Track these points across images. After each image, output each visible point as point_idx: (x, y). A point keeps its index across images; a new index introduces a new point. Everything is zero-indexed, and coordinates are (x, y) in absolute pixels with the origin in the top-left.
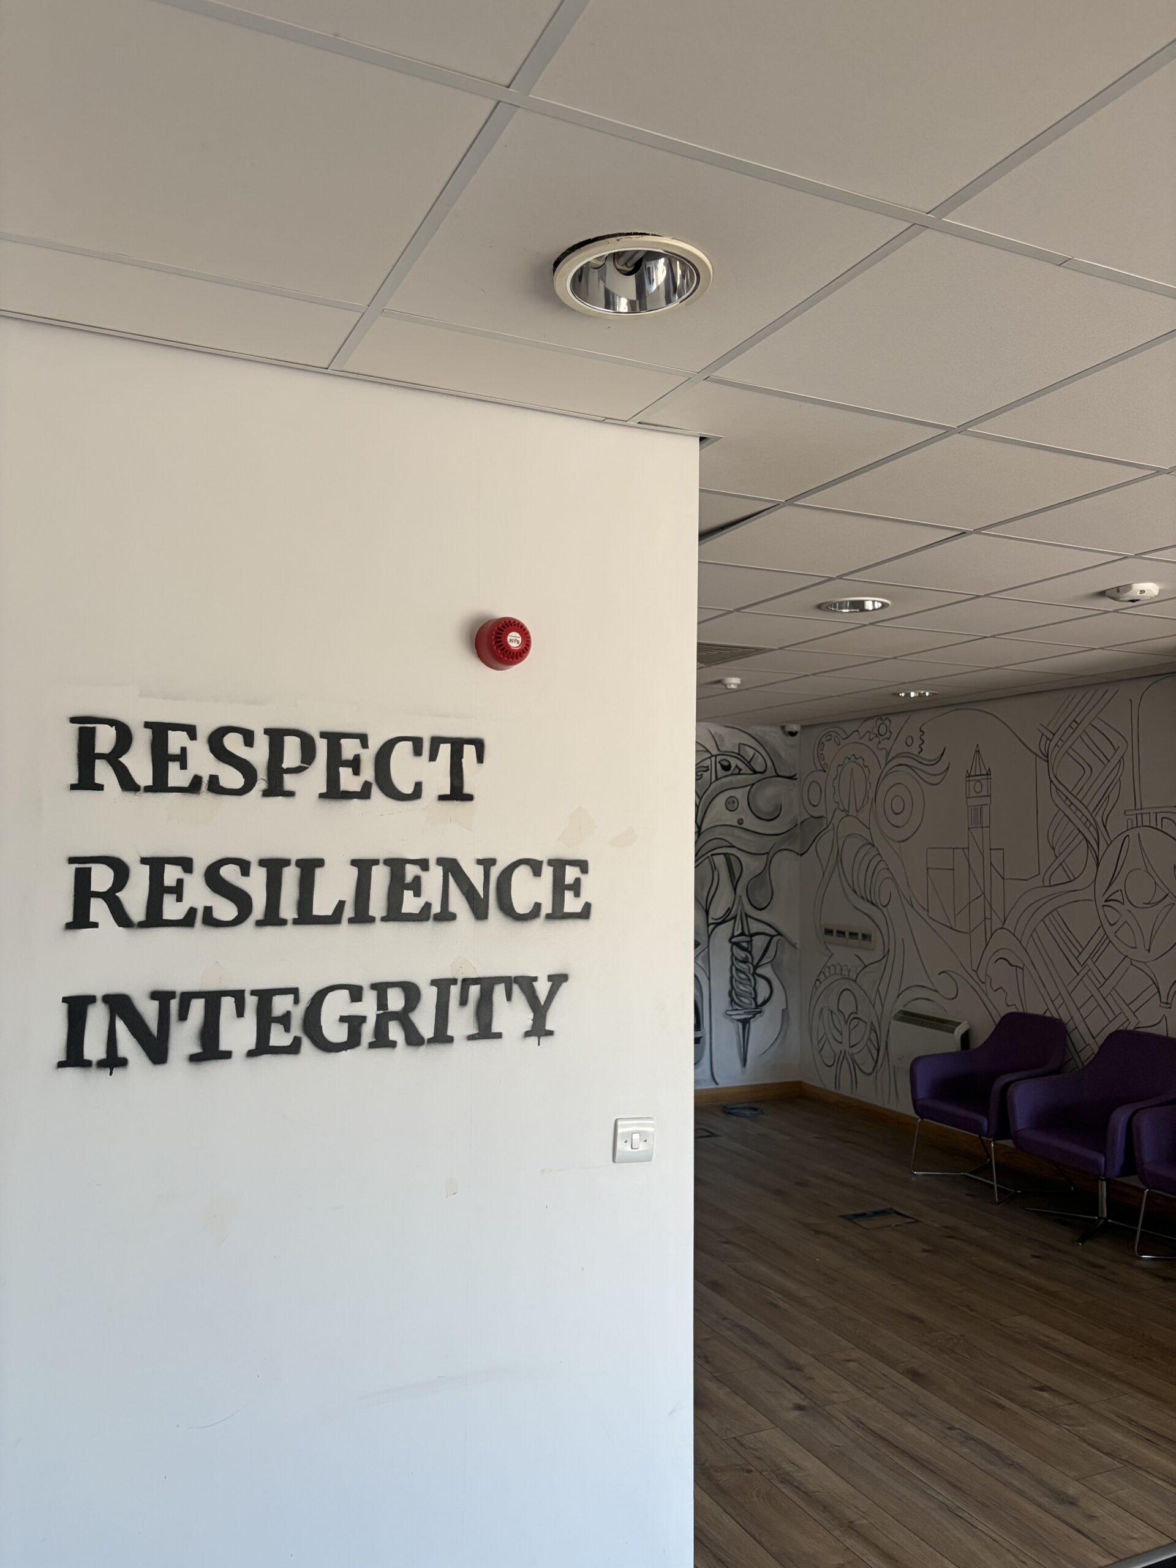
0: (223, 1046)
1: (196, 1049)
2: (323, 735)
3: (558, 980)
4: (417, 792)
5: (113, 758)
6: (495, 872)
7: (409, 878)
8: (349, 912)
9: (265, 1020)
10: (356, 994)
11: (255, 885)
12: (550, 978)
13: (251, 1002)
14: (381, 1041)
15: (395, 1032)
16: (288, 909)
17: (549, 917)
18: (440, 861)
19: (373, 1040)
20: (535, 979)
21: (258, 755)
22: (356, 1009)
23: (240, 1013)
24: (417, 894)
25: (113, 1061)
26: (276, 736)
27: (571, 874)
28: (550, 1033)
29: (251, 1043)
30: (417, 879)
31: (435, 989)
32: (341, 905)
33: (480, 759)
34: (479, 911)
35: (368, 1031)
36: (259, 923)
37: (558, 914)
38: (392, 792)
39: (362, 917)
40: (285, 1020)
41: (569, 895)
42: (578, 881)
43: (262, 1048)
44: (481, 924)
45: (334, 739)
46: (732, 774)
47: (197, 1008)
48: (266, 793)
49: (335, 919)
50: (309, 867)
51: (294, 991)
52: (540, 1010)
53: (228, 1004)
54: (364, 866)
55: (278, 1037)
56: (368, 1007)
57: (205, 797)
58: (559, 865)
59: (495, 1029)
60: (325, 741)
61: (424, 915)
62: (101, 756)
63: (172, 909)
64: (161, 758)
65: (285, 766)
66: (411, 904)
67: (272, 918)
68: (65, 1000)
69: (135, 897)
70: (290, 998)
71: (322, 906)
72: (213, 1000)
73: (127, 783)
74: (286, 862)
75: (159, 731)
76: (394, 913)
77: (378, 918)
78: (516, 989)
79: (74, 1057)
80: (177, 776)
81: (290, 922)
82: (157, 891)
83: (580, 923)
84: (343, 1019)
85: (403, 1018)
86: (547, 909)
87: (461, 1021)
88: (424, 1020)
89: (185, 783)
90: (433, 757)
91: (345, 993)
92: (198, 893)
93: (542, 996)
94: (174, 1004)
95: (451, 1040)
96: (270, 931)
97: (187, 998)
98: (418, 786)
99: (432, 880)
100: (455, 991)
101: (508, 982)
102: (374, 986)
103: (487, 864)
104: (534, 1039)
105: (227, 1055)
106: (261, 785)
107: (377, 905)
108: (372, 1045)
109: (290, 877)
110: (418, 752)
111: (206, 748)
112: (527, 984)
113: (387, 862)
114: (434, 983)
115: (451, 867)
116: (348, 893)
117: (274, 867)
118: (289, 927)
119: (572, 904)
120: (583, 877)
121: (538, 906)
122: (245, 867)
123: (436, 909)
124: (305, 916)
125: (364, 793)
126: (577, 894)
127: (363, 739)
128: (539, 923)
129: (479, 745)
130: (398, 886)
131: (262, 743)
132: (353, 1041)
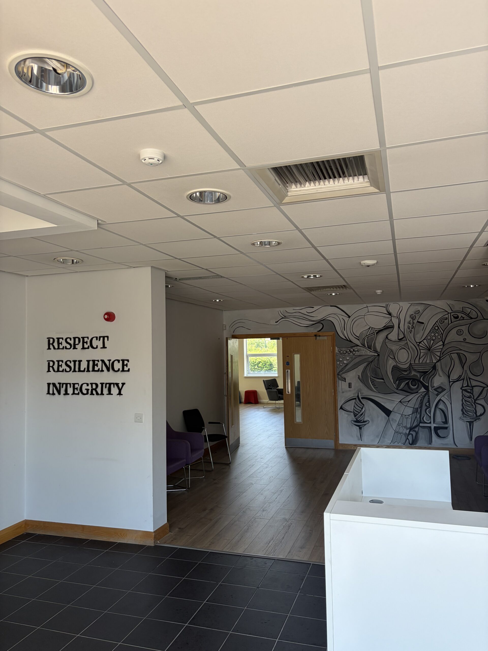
0: (68, 393)
1: (64, 393)
2: (82, 338)
3: (123, 384)
4: (97, 347)
5: (52, 344)
6: (111, 362)
7: (96, 364)
8: (86, 370)
9: (74, 389)
10: (88, 385)
11: (72, 365)
12: (122, 383)
13: (72, 385)
14: (92, 394)
15: (94, 392)
16: (77, 369)
17: (121, 371)
18: (101, 360)
19: (90, 393)
20: (119, 384)
21: (72, 342)
22: (88, 388)
23: (70, 387)
24: (97, 367)
25: (53, 394)
26: (75, 338)
27: (126, 362)
28: (122, 395)
29: (72, 393)
30: (97, 364)
31: (101, 385)
32: (85, 368)
33: (108, 340)
34: (108, 370)
35: (90, 391)
36: (73, 372)
37: (123, 370)
38: (93, 347)
39: (88, 371)
40: (77, 389)
41: (125, 367)
42: (127, 364)
43: (74, 393)
44: (109, 372)
45: (83, 338)
46: (459, 320)
47: (64, 385)
48: (73, 349)
49: (84, 371)
50: (80, 361)
51: (78, 384)
52: (120, 390)
53: (69, 385)
54: (88, 361)
55: (76, 392)
56: (89, 387)
57: (65, 349)
58: (123, 361)
59: (111, 393)
60: (82, 339)
61: (98, 371)
62: (51, 344)
63: (61, 369)
64: (59, 344)
65: (76, 344)
66: (96, 368)
67: (75, 371)
68: (47, 383)
69: (56, 367)
70: (78, 385)
71: (82, 369)
72: (66, 384)
73: (54, 348)
74: (76, 361)
75: (58, 339)
76: (93, 370)
77: (91, 371)
78: (115, 385)
79: (49, 393)
80: (61, 347)
81: (77, 371)
82: (59, 366)
83: (127, 372)
84: (86, 389)
85: (95, 389)
86: (121, 369)
87: (105, 391)
88: (99, 390)
89: (62, 348)
90: (99, 340)
91: (86, 384)
92: (64, 367)
93: (120, 387)
94: (61, 385)
95: (103, 394)
96: (74, 373)
97: (63, 384)
98: (97, 346)
99: (100, 364)
100: (104, 385)
101: (114, 384)
102: (90, 384)
103: (109, 360)
104: (119, 395)
105: (69, 394)
106: (72, 347)
107: (91, 369)
108: (90, 394)
109: (77, 363)
110: (97, 339)
111: (64, 341)
112: (117, 384)
113: (92, 361)
114: (100, 383)
115: (103, 361)
116: (86, 367)
117: (75, 361)
118: (77, 372)
119: (126, 369)
120: (128, 363)
121: (119, 369)
122: (70, 362)
123: (101, 369)
124: (80, 371)
125: (88, 348)
126: (127, 367)
127: (88, 338)
128: (119, 372)
129: (108, 337)
130: (94, 365)
131: (72, 339)
132: (87, 393)
